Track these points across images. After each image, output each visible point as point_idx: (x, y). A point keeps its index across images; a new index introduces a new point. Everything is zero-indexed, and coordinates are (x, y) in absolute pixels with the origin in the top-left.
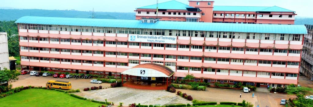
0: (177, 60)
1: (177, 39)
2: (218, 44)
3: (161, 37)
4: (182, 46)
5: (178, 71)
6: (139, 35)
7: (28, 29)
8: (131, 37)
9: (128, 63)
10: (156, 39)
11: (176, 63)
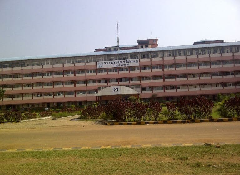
0: (141, 82)
1: (140, 61)
2: (175, 62)
3: (125, 61)
4: (144, 68)
5: (143, 92)
6: (106, 62)
7: (2, 67)
8: (99, 64)
9: (97, 90)
10: (121, 64)
11: (141, 85)
